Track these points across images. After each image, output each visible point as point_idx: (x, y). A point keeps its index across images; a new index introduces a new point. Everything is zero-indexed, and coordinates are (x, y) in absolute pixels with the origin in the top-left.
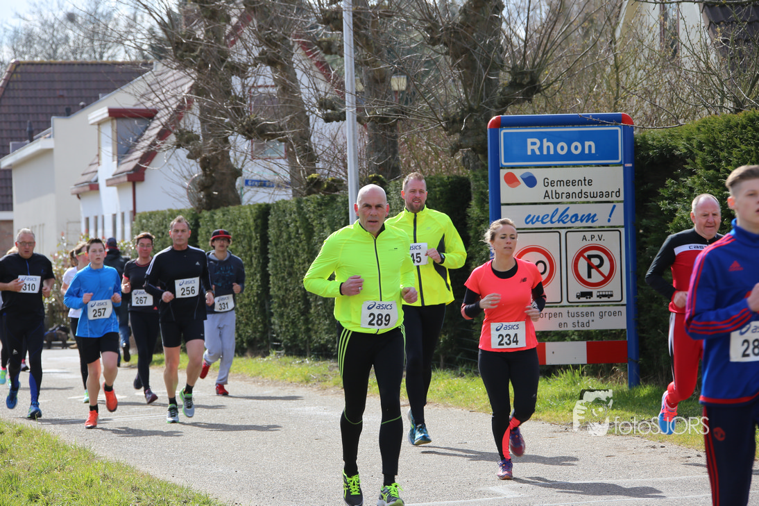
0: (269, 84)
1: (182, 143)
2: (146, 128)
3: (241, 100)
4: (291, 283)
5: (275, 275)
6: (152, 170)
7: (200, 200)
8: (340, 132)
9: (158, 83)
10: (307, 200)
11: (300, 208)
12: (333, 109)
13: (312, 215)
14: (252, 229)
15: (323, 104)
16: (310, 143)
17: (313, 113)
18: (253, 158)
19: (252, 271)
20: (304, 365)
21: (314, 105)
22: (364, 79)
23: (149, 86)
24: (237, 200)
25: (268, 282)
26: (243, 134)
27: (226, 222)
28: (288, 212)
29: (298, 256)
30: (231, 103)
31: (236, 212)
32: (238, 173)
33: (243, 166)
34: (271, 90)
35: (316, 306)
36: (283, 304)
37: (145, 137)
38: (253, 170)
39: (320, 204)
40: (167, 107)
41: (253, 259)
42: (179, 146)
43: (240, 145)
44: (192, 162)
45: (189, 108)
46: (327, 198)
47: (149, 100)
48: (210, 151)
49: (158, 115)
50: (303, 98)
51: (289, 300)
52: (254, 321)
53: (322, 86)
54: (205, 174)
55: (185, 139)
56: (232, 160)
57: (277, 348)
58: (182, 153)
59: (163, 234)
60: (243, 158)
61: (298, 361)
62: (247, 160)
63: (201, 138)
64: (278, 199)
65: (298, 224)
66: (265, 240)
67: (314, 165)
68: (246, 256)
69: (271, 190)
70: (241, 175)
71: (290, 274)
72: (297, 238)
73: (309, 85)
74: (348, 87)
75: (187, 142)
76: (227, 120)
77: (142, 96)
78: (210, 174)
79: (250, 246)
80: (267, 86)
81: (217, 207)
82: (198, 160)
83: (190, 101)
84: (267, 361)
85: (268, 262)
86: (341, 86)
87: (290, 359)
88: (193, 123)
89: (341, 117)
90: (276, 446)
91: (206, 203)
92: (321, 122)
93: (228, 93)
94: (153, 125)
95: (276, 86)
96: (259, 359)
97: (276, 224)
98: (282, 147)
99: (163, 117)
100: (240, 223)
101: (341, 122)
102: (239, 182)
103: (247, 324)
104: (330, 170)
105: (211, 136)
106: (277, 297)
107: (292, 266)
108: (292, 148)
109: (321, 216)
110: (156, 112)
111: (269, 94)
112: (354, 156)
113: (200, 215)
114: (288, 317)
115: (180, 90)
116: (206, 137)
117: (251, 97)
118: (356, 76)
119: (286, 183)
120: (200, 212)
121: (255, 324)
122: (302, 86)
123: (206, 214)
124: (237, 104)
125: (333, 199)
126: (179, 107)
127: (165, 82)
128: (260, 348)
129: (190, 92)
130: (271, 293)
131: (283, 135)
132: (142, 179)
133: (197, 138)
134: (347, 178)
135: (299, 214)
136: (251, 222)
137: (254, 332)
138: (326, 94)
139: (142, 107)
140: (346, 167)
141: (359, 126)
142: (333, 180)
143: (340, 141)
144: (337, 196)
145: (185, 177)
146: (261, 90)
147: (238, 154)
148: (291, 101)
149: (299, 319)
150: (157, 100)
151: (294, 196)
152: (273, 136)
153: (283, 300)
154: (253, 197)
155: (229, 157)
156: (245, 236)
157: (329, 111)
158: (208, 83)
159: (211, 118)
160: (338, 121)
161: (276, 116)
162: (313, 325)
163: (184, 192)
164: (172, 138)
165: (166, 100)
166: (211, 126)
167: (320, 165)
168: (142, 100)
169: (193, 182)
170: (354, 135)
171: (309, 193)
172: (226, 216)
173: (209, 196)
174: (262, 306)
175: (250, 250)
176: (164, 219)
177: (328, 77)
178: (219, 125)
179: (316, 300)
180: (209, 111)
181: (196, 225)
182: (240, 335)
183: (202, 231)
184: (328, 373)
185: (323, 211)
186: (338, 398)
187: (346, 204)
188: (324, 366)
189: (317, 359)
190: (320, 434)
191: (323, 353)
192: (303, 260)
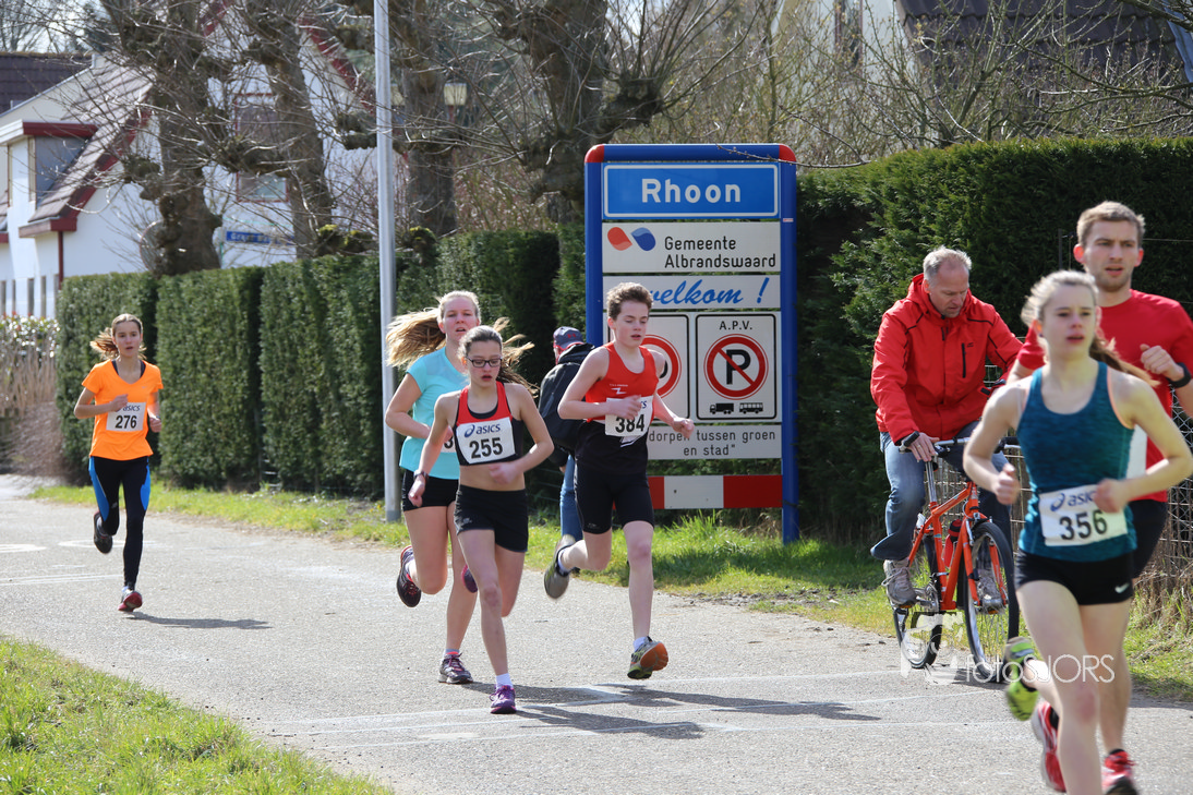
0: (263, 91)
1: (134, 176)
2: (81, 153)
3: (222, 113)
4: (292, 385)
5: (270, 373)
6: (90, 215)
7: (159, 260)
8: (368, 164)
9: (98, 86)
10: (319, 264)
11: (308, 275)
12: (358, 129)
13: (325, 286)
14: (237, 304)
15: (343, 122)
16: (324, 179)
17: (328, 135)
18: (238, 200)
19: (236, 366)
20: (310, 505)
21: (330, 124)
22: (404, 86)
23: (85, 90)
24: (215, 262)
25: (259, 382)
26: (225, 164)
27: (197, 293)
28: (289, 280)
29: (303, 345)
30: (207, 118)
31: (213, 279)
32: (216, 221)
33: (223, 211)
34: (267, 100)
35: (330, 419)
36: (281, 415)
37: (78, 165)
38: (239, 217)
39: (337, 270)
40: (110, 122)
41: (238, 349)
42: (128, 180)
43: (220, 180)
44: (148, 203)
45: (145, 124)
46: (349, 260)
47: (85, 110)
48: (174, 189)
49: (98, 134)
50: (314, 112)
51: (290, 409)
52: (238, 439)
53: (342, 96)
54: (167, 222)
55: (138, 170)
56: (207, 202)
57: (271, 479)
58: (133, 190)
59: (103, 309)
60: (223, 200)
61: (302, 499)
62: (230, 203)
63: (162, 169)
64: (275, 260)
65: (305, 298)
66: (255, 321)
67: (329, 211)
68: (226, 344)
69: (265, 248)
70: (220, 224)
71: (292, 372)
72: (303, 319)
73: (323, 95)
74: (380, 98)
75: (141, 174)
76: (200, 143)
77: (75, 105)
78: (175, 223)
79: (233, 328)
80: (261, 95)
81: (184, 272)
82: (157, 201)
83: (146, 113)
84: (257, 498)
85: (260, 353)
86: (370, 96)
87: (290, 496)
88: (150, 146)
89: (370, 142)
91: (168, 264)
92: (340, 148)
93: (203, 103)
94: (91, 148)
95: (274, 94)
96: (244, 496)
97: (272, 297)
98: (282, 184)
99: (105, 136)
100: (218, 295)
101: (369, 149)
102: (217, 235)
103: (227, 444)
104: (352, 220)
105: (177, 166)
106: (272, 404)
107: (294, 360)
108: (297, 185)
109: (339, 287)
110: (95, 129)
111: (264, 106)
112: (389, 200)
113: (159, 283)
114: (288, 435)
115: (130, 96)
116: (169, 167)
117: (237, 110)
118: (392, 82)
119: (288, 237)
120: (159, 278)
121: (239, 444)
122: (312, 95)
123: (168, 281)
124: (216, 119)
125: (357, 262)
126: (129, 122)
127: (110, 86)
128: (245, 479)
129: (145, 100)
130: (264, 399)
131: (284, 167)
132: (73, 228)
133: (156, 168)
134: (377, 231)
135: (307, 283)
136: (235, 293)
137: (237, 456)
138: (348, 107)
139: (74, 121)
140: (375, 215)
141: (396, 157)
142: (357, 235)
143: (368, 177)
144: (363, 258)
145: (137, 226)
146: (251, 100)
147: (216, 193)
148: (296, 117)
149: (304, 438)
150: (97, 111)
151: (298, 257)
152: (269, 168)
153: (281, 410)
154: (238, 258)
155: (203, 198)
156: (225, 315)
157: (352, 133)
158: (172, 88)
159: (176, 140)
160: (365, 148)
161: (274, 138)
162: (325, 447)
163: (135, 248)
164: (119, 168)
165: (110, 111)
166: (176, 151)
167: (337, 212)
168: (75, 111)
169: (149, 233)
170: (388, 169)
171: (322, 252)
172: (198, 285)
173: (172, 254)
174: (250, 417)
175: (232, 335)
176: (105, 287)
177: (350, 83)
178: (188, 149)
179: (329, 410)
180: (174, 129)
181: (154, 297)
182: (216, 461)
183: (161, 306)
184: (347, 517)
185: (342, 280)
186: (361, 554)
187: (375, 269)
188: (340, 507)
189: (330, 496)
190: (333, 606)
191: (339, 488)
192: (312, 351)
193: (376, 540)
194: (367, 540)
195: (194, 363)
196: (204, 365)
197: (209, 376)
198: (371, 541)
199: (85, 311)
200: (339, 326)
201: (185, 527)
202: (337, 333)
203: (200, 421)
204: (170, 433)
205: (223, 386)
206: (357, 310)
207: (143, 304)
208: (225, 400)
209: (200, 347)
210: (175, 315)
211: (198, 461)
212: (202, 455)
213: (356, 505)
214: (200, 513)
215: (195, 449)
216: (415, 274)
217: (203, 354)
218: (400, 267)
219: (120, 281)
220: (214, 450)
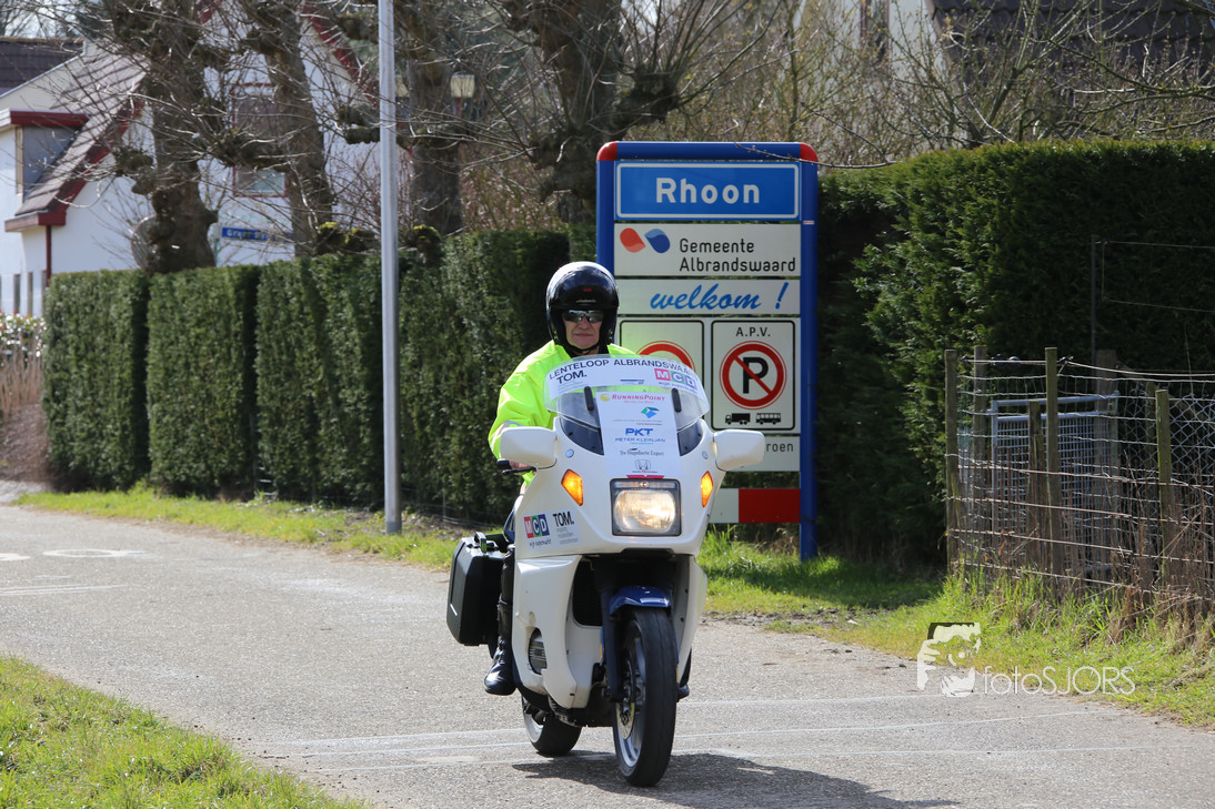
0: (261, 81)
1: (125, 169)
2: (70, 144)
3: (218, 104)
4: (289, 389)
5: (266, 376)
6: (79, 209)
7: (151, 257)
8: (370, 159)
9: (89, 74)
10: (318, 262)
11: (306, 274)
12: (361, 123)
13: (325, 286)
14: (232, 303)
15: (345, 115)
16: (324, 175)
17: (329, 128)
18: (235, 195)
19: (230, 368)
20: (307, 515)
21: (331, 117)
22: (409, 78)
23: (75, 78)
24: (209, 259)
25: (254, 386)
26: (221, 157)
27: (191, 292)
28: (287, 279)
29: (301, 348)
30: (202, 110)
31: (207, 278)
32: (212, 217)
33: (219, 207)
34: (265, 91)
35: (329, 425)
36: (277, 420)
37: (67, 157)
38: (235, 213)
39: (337, 269)
40: (102, 113)
41: (232, 350)
42: (120, 173)
43: (215, 174)
44: (141, 198)
45: (138, 115)
46: (349, 259)
47: (75, 100)
48: (168, 182)
49: (89, 125)
50: (315, 105)
51: (287, 414)
52: (232, 446)
53: (345, 87)
54: (160, 218)
55: (130, 162)
56: (203, 197)
57: (266, 487)
58: (126, 183)
59: (93, 307)
60: (219, 194)
61: (298, 509)
62: (226, 198)
63: (155, 162)
64: (272, 258)
65: (303, 298)
66: (251, 322)
67: (330, 208)
68: (221, 345)
69: (262, 246)
70: (215, 220)
71: (289, 376)
72: (301, 320)
73: (325, 86)
74: (384, 91)
75: (133, 167)
76: (196, 135)
77: (64, 94)
78: (168, 219)
79: (228, 329)
80: (259, 85)
81: (177, 269)
82: (150, 195)
83: (139, 104)
84: (251, 507)
85: (256, 356)
86: (373, 88)
87: (286, 505)
88: (143, 138)
89: (373, 136)
90: (259, 638)
91: (160, 261)
92: (341, 142)
93: (199, 94)
94: (81, 139)
95: (273, 85)
96: (238, 504)
97: (269, 297)
98: (280, 180)
99: (96, 127)
100: (213, 294)
101: (372, 144)
102: (212, 231)
103: (220, 450)
104: (354, 218)
105: (171, 159)
106: (268, 409)
107: (291, 363)
108: (296, 181)
109: (339, 288)
110: (85, 119)
111: (262, 97)
112: (392, 196)
113: (151, 281)
114: (285, 441)
115: (123, 86)
116: (163, 160)
117: (234, 101)
118: (397, 73)
119: (286, 234)
120: (151, 276)
121: (232, 450)
122: (312, 87)
123: (161, 279)
124: (212, 111)
125: (359, 261)
126: (121, 112)
127: (100, 74)
128: (239, 487)
129: (138, 90)
130: (260, 403)
131: (282, 162)
132: (61, 222)
133: (149, 161)
134: (379, 229)
135: (305, 283)
136: (231, 292)
137: (231, 463)
138: (350, 99)
139: (63, 110)
140: (378, 212)
141: (400, 151)
142: (359, 233)
143: (370, 172)
144: (364, 257)
145: (129, 221)
146: (249, 90)
147: (212, 188)
148: (296, 110)
149: (301, 445)
150: (87, 100)
151: (297, 255)
152: (267, 163)
153: (277, 415)
154: (234, 256)
155: (197, 193)
156: (220, 316)
157: (354, 126)
158: (167, 78)
159: (171, 132)
160: (367, 142)
161: (273, 131)
162: (323, 455)
163: (126, 244)
164: (110, 160)
165: (101, 101)
166: (170, 143)
167: (338, 209)
168: (64, 100)
169: (141, 229)
170: (391, 165)
171: (321, 251)
172: (192, 284)
173: (165, 251)
174: (244, 422)
175: (227, 336)
176: (94, 285)
177: (353, 73)
178: (182, 142)
179: (328, 416)
180: (168, 120)
181: (146, 296)
182: (209, 467)
183: (153, 305)
184: (345, 528)
185: (343, 279)
186: (359, 567)
187: (377, 269)
188: (337, 517)
189: (328, 506)
190: (330, 621)
191: (337, 497)
192: (310, 354)
193: (376, 552)
194: (366, 552)
195: (187, 365)
196: (197, 368)
197: (202, 379)
198: (370, 553)
199: (73, 310)
200: (339, 328)
201: (175, 537)
202: (336, 335)
203: (192, 426)
204: (161, 438)
205: (217, 390)
206: (358, 311)
207: (134, 303)
208: (219, 404)
209: (193, 348)
210: (168, 315)
211: (190, 468)
212: (194, 462)
213: (355, 515)
214: (191, 522)
215: (187, 456)
216: (419, 275)
217: (196, 356)
218: (403, 267)
219: (110, 279)
220: (206, 457)
